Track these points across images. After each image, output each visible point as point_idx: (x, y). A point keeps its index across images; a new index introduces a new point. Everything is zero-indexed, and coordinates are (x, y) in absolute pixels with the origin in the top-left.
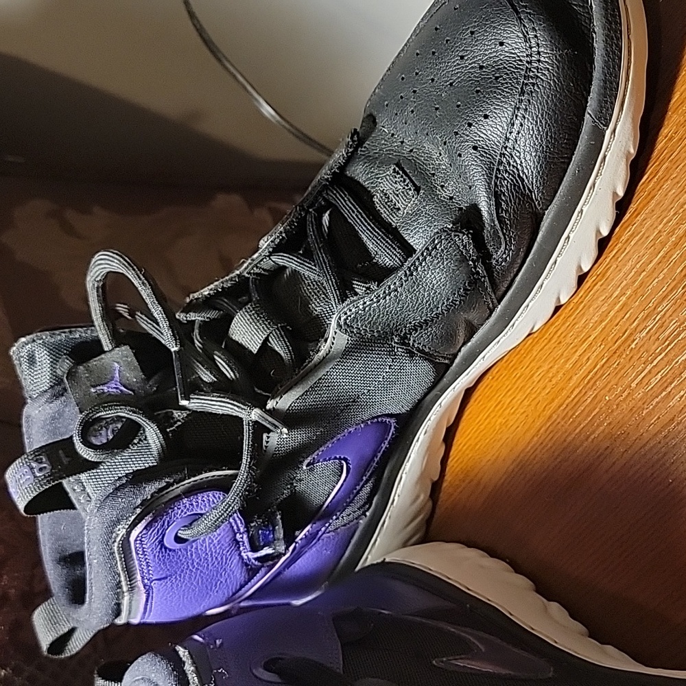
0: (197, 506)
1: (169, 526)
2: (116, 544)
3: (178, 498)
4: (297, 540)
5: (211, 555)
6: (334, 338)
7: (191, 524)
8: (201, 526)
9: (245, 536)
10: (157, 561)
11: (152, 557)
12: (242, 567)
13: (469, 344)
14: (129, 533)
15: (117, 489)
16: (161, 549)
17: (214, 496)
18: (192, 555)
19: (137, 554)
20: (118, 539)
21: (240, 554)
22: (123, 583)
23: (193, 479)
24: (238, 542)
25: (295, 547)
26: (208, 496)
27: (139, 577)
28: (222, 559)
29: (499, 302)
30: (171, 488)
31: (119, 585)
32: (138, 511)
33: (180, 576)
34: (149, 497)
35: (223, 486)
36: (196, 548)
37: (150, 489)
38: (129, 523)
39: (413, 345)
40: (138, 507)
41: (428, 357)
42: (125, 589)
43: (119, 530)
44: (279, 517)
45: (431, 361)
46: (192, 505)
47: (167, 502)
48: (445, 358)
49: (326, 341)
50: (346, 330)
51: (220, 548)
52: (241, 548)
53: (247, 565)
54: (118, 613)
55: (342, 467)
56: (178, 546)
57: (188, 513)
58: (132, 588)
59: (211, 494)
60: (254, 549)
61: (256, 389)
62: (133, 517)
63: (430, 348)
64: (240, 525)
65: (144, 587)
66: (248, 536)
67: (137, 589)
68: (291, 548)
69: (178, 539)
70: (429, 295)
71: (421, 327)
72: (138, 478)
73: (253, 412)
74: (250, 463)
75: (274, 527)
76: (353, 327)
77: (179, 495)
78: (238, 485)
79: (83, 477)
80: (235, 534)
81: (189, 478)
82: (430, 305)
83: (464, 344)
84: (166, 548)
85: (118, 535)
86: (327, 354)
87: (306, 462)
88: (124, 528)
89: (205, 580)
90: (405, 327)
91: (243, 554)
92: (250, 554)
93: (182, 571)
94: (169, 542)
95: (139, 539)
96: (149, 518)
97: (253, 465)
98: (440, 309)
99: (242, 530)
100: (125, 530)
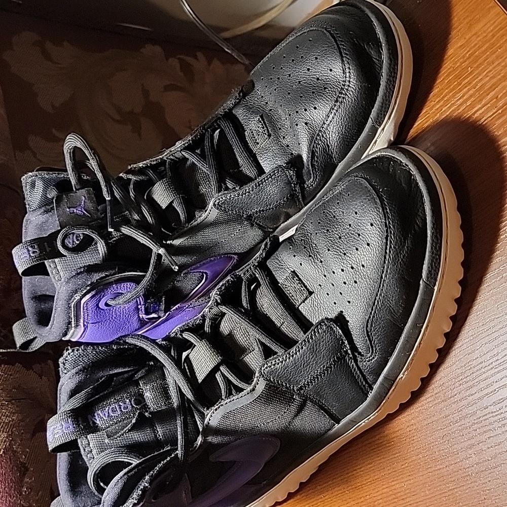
0: (120, 289)
1: (103, 297)
2: (73, 303)
3: (111, 284)
4: (171, 310)
5: (123, 314)
6: (211, 211)
7: (115, 298)
8: (121, 300)
9: (143, 306)
10: (93, 314)
11: (91, 312)
12: (138, 322)
13: (286, 223)
14: (81, 299)
15: (78, 274)
16: (96, 308)
17: (130, 285)
18: (112, 313)
19: (83, 309)
20: (75, 301)
21: (138, 315)
22: (73, 323)
23: (120, 275)
24: (139, 309)
25: (169, 314)
26: (127, 285)
27: (82, 321)
28: (128, 317)
29: (306, 205)
30: (108, 278)
31: (70, 323)
32: (88, 288)
33: (104, 323)
34: (95, 282)
35: (137, 280)
36: (116, 310)
37: (96, 277)
38: (82, 294)
39: (254, 221)
40: (88, 286)
41: (260, 227)
42: (73, 325)
43: (76, 296)
44: (163, 299)
45: (262, 230)
46: (118, 288)
47: (104, 285)
48: (270, 228)
49: (206, 211)
50: (218, 208)
51: (129, 311)
52: (140, 312)
53: (141, 321)
54: (65, 334)
55: (203, 276)
56: (106, 308)
57: (115, 292)
58: (77, 326)
59: (129, 284)
60: (147, 313)
61: (162, 229)
62: (85, 291)
63: (263, 223)
64: (141, 301)
65: (84, 326)
66: (145, 307)
67: (79, 326)
68: (167, 314)
69: (107, 305)
70: (267, 198)
71: (260, 212)
72: (90, 269)
73: (160, 250)
74: (153, 272)
75: (160, 304)
76: (222, 207)
77: (112, 282)
78: (144, 282)
79: (57, 260)
80: (138, 305)
81: (118, 274)
82: (266, 203)
83: (283, 222)
84: (99, 308)
85: (75, 299)
86: (205, 219)
87: (184, 272)
88: (79, 296)
89: (117, 326)
90: (251, 211)
91: (140, 315)
92: (144, 316)
93: (106, 320)
94: (102, 305)
95: (87, 303)
96: (93, 293)
97: (155, 273)
98: (272, 206)
99: (142, 303)
100: (79, 297)
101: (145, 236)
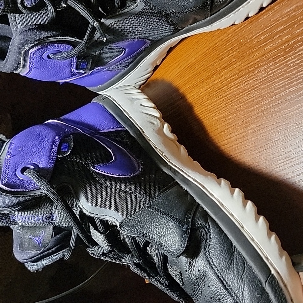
0: (60, 48)
1: (46, 51)
2: (23, 51)
3: (53, 43)
4: (95, 69)
5: (59, 66)
6: (139, 3)
7: (55, 54)
8: (59, 56)
9: (75, 64)
10: (37, 61)
11: (36, 60)
12: (70, 73)
13: (192, 25)
14: (29, 49)
15: (30, 29)
16: (40, 58)
17: (68, 47)
18: (52, 64)
19: (30, 57)
20: (24, 50)
21: (71, 69)
22: (21, 64)
23: (62, 37)
24: (71, 65)
25: (93, 71)
26: (66, 46)
27: (28, 64)
28: (63, 68)
29: (210, 16)
30: (52, 38)
31: (19, 64)
32: (36, 43)
33: (45, 69)
34: (42, 39)
35: (74, 45)
36: (54, 62)
37: (44, 34)
38: (31, 46)
39: (170, 19)
40: (36, 41)
41: (173, 24)
42: (21, 66)
43: (26, 47)
44: (91, 61)
45: (174, 27)
46: (58, 47)
47: (49, 42)
48: (180, 27)
49: (135, 3)
50: (145, 2)
51: (64, 65)
52: (72, 67)
53: (72, 73)
55: (123, 51)
56: (48, 59)
57: (55, 49)
59: (67, 45)
60: (77, 69)
61: (100, 9)
62: (33, 44)
63: (175, 22)
64: (74, 59)
65: (29, 69)
66: (76, 64)
67: (25, 68)
68: (91, 71)
69: (48, 57)
70: (184, 3)
71: (176, 13)
72: (40, 28)
73: (95, 23)
74: (87, 41)
75: (87, 64)
76: (148, 2)
77: (55, 41)
78: (79, 48)
79: (17, 15)
80: (71, 62)
81: (60, 37)
82: (183, 7)
84: (42, 58)
85: (25, 48)
86: (134, 9)
87: (109, 45)
88: (28, 47)
89: (54, 73)
90: (170, 11)
91: (72, 69)
92: (75, 70)
93: (46, 68)
94: (45, 56)
95: (33, 53)
96: (39, 47)
97: (88, 42)
98: (186, 11)
99: (75, 61)
100: (28, 48)
101: (86, 10)
